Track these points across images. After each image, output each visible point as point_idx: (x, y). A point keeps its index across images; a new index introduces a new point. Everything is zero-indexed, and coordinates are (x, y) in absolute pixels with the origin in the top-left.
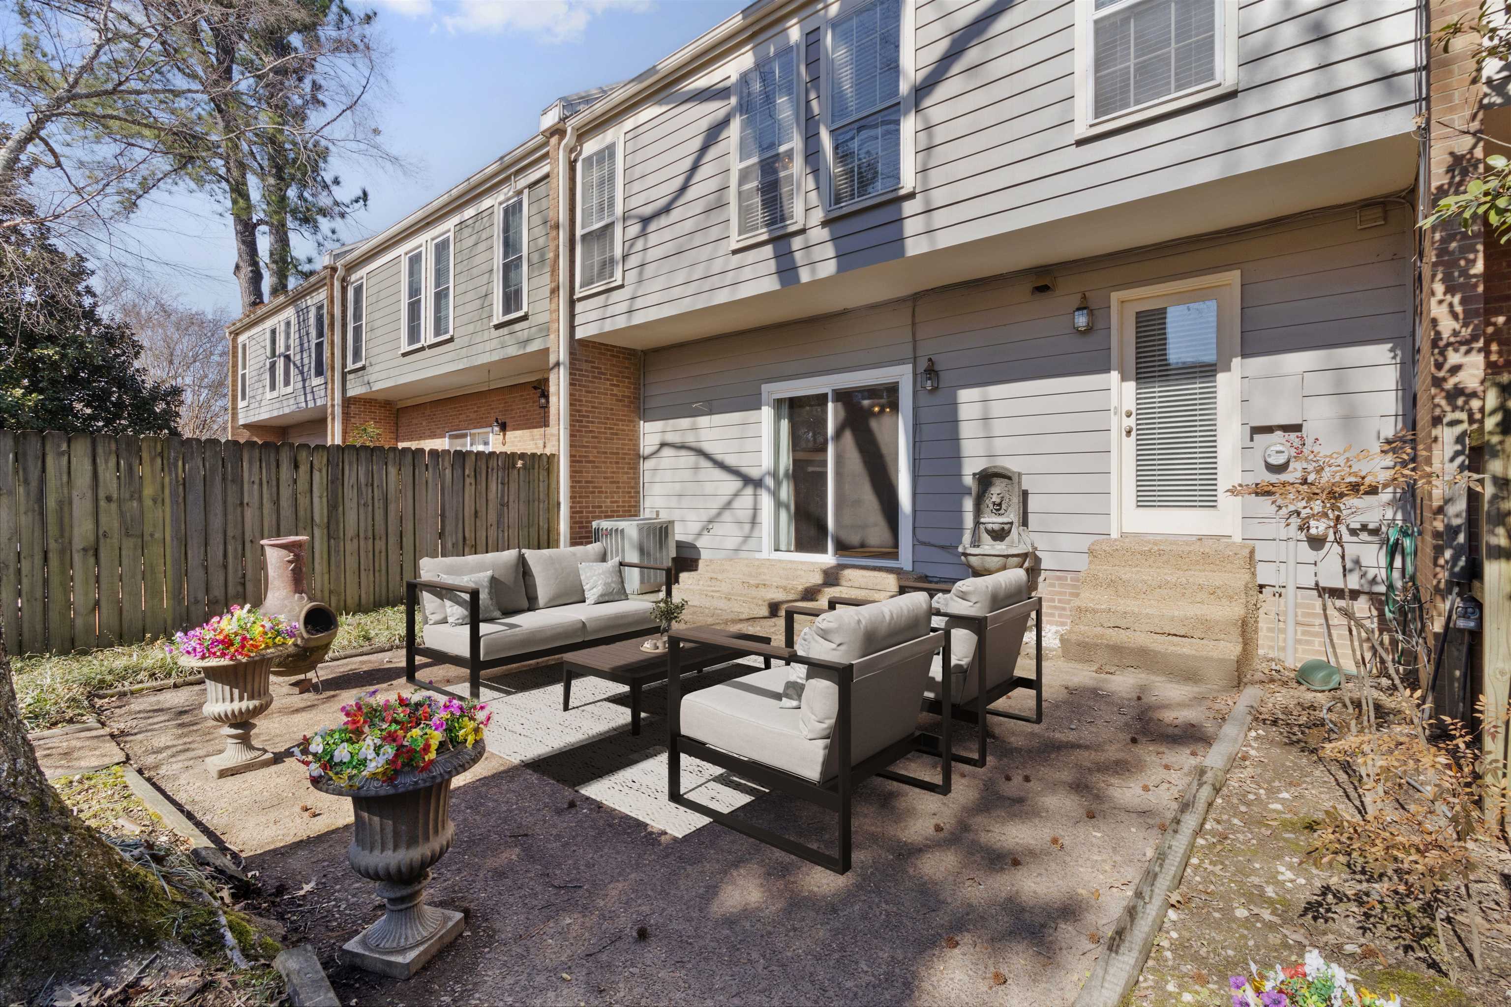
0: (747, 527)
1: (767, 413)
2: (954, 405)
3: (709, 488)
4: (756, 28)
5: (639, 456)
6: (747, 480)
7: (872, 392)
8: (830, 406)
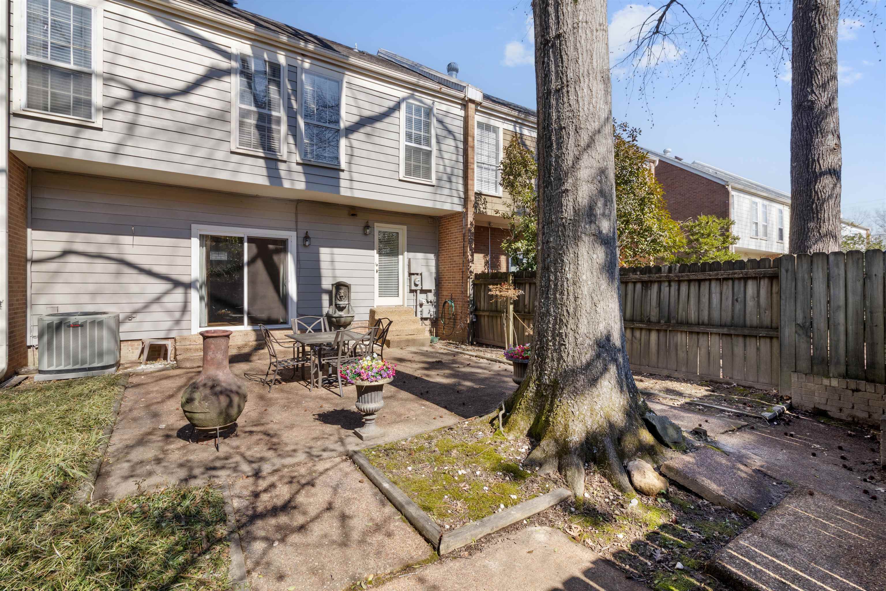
0: (177, 315)
1: (195, 242)
2: (318, 253)
3: (134, 288)
4: (256, 38)
5: (26, 260)
6: (177, 284)
7: (275, 241)
8: (246, 245)
